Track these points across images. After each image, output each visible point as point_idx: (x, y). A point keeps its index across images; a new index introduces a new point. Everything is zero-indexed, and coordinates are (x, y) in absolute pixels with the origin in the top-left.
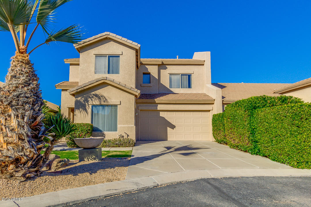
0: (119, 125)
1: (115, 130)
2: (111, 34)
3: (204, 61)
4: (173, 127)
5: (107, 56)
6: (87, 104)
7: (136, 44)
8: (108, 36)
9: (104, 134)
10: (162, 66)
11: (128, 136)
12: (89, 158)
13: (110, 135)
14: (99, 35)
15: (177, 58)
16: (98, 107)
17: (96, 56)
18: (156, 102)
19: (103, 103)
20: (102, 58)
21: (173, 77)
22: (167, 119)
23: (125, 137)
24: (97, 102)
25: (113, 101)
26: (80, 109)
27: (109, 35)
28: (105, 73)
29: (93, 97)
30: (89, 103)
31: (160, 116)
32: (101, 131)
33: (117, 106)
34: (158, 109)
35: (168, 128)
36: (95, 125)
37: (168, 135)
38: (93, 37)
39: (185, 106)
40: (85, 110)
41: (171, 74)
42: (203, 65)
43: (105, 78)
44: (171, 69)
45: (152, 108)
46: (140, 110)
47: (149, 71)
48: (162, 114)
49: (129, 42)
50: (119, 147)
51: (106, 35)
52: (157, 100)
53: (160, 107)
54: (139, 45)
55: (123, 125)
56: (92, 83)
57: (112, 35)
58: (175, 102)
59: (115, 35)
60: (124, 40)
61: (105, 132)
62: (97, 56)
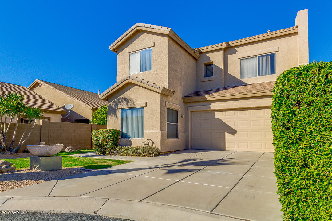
1: (142, 136)
3: (297, 27)
4: (233, 132)
5: (139, 52)
6: (117, 109)
9: (131, 141)
10: (229, 50)
11: (153, 143)
12: (36, 167)
16: (127, 111)
17: (130, 54)
18: (208, 99)
20: (136, 55)
21: (245, 62)
22: (225, 122)
23: (151, 144)
24: (124, 106)
25: (139, 103)
26: (112, 114)
29: (122, 101)
30: (119, 108)
31: (216, 117)
32: (129, 137)
33: (143, 108)
34: (211, 109)
35: (226, 134)
36: (125, 131)
37: (226, 144)
39: (250, 102)
40: (115, 115)
41: (242, 59)
43: (128, 78)
44: (243, 52)
45: (203, 108)
46: (191, 112)
47: (211, 60)
48: (218, 115)
49: (158, 29)
51: (136, 28)
52: (209, 97)
53: (214, 106)
55: (149, 130)
56: (118, 85)
58: (233, 97)
62: (132, 54)
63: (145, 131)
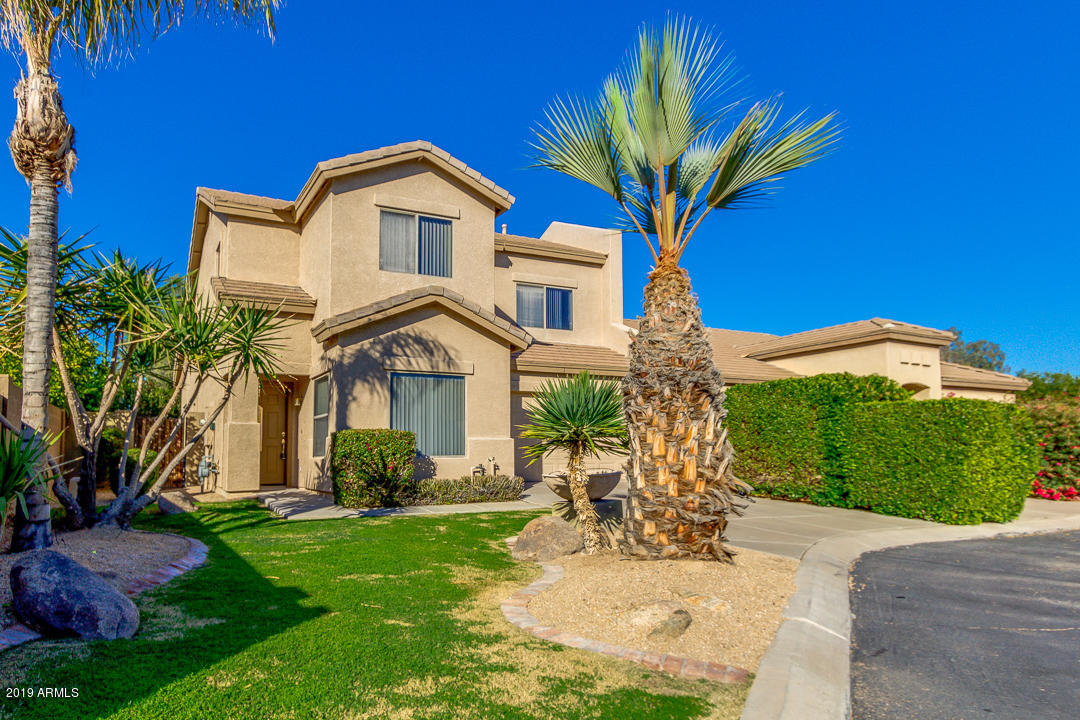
0: (471, 434)
1: (459, 450)
2: (436, 150)
3: (607, 256)
5: (413, 216)
7: (505, 193)
8: (427, 155)
9: (433, 464)
11: (495, 469)
13: (449, 468)
14: (401, 147)
15: (504, 231)
17: (382, 212)
19: (442, 368)
20: (400, 219)
21: (525, 291)
23: (490, 472)
24: (422, 363)
27: (429, 151)
28: (408, 270)
29: (407, 345)
33: (463, 378)
34: (520, 389)
38: (383, 151)
41: (520, 284)
42: (601, 266)
43: (439, 291)
44: (520, 269)
49: (486, 185)
50: (488, 500)
51: (420, 150)
53: (523, 384)
54: (512, 199)
55: (482, 435)
56: (401, 301)
57: (439, 155)
59: (446, 155)
60: (471, 176)
61: (435, 459)
62: (387, 212)
63: (469, 439)
